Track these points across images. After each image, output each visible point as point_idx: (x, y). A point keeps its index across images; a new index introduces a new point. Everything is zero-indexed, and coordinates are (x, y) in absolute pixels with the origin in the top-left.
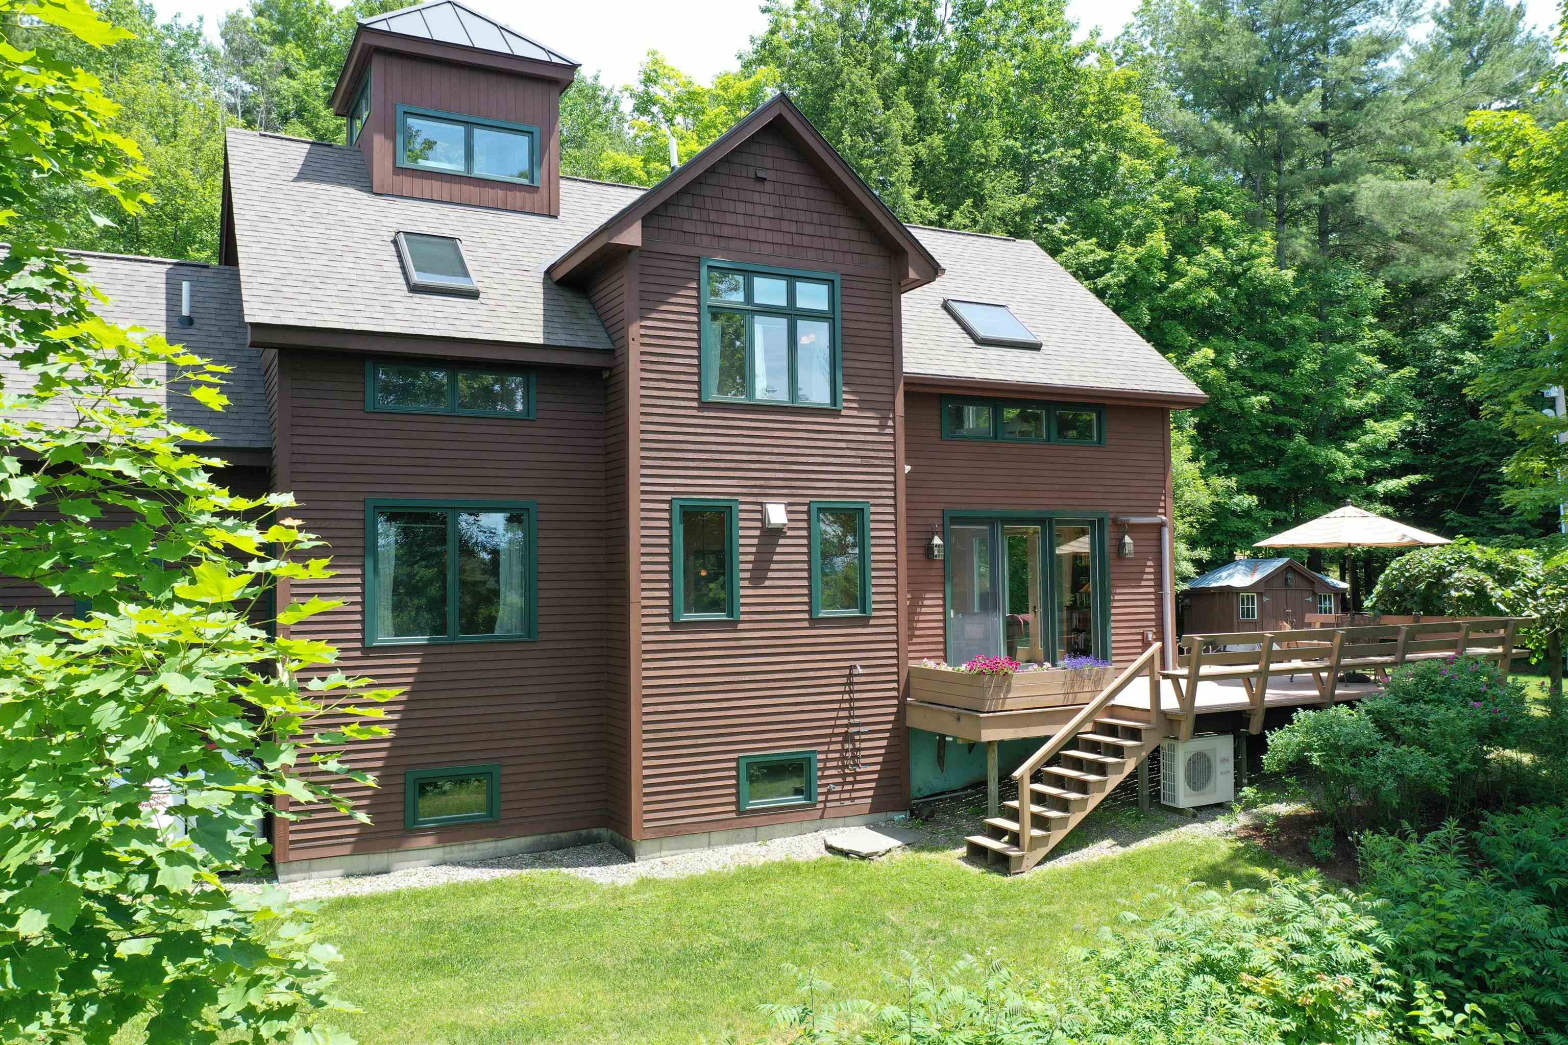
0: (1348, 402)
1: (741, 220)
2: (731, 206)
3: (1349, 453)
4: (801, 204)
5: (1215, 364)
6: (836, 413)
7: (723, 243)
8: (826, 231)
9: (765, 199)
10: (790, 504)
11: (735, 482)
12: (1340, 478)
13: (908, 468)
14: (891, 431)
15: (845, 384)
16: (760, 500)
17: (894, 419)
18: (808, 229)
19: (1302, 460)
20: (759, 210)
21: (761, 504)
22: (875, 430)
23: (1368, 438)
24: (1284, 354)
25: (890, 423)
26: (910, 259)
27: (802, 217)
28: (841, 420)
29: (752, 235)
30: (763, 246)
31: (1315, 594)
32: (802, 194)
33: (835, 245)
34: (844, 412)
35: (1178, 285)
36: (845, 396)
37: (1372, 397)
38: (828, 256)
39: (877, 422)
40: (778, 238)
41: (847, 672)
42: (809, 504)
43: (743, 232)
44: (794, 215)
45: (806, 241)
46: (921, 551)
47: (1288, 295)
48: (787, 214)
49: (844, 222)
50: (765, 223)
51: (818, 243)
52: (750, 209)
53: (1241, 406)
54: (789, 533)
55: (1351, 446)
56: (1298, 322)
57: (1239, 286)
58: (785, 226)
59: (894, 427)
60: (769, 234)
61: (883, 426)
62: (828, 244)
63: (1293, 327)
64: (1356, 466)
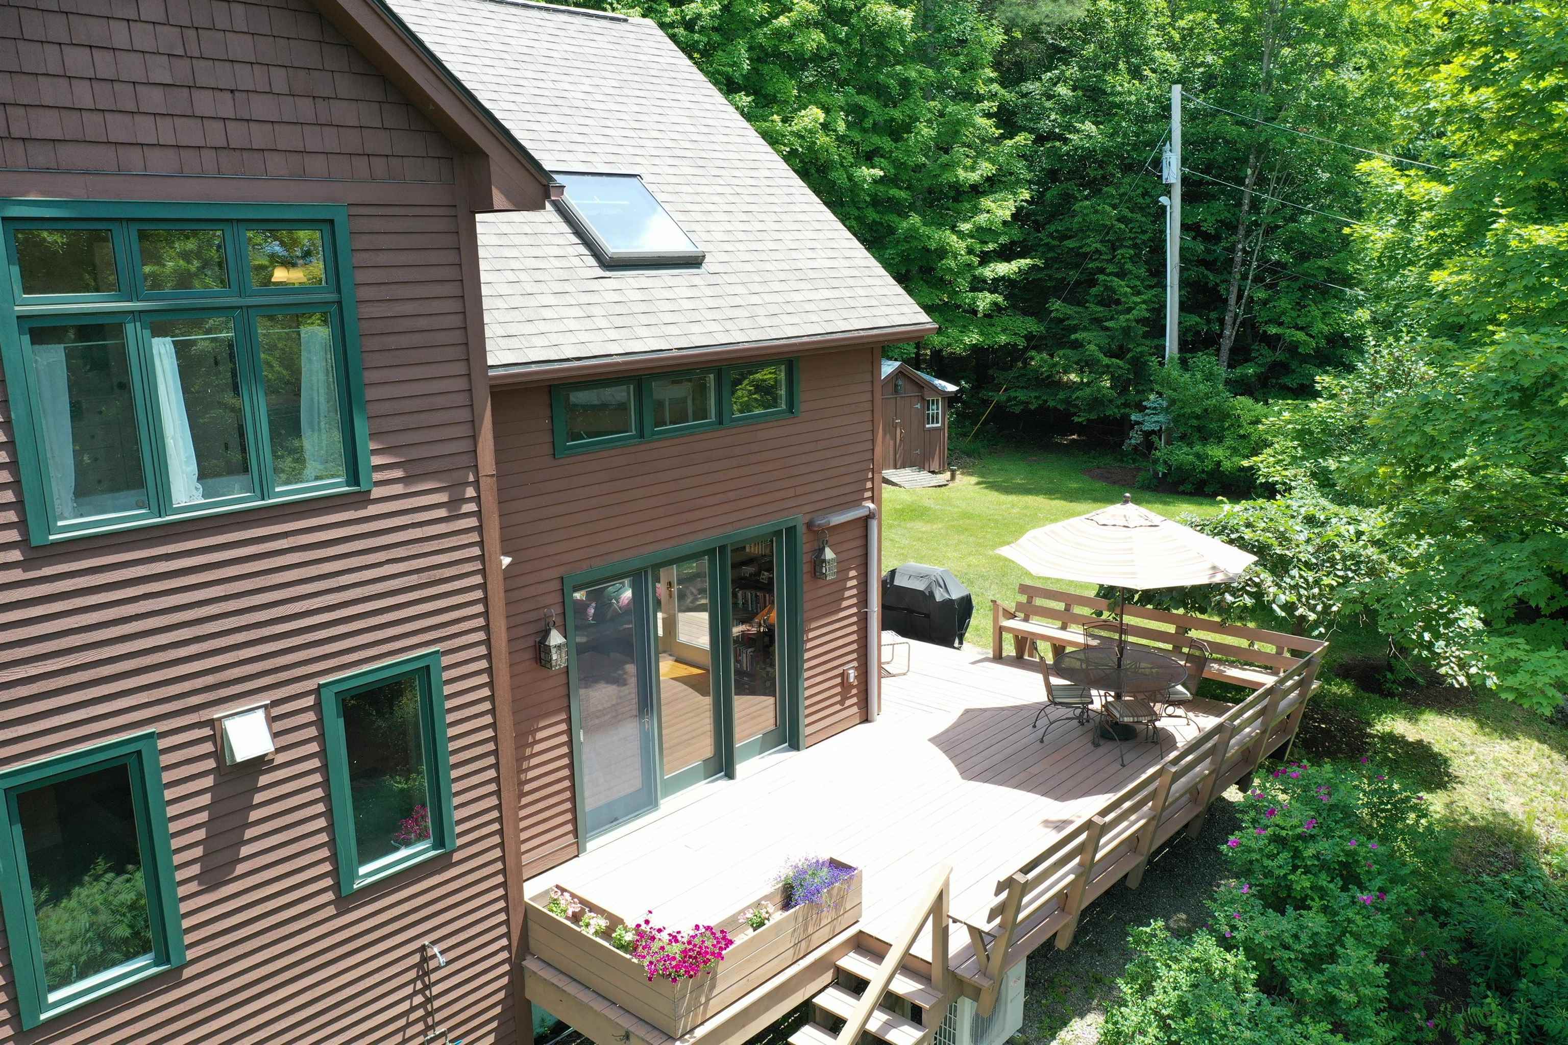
0: (961, 174)
1: (83, 95)
2: (51, 59)
3: (961, 235)
4: (240, 47)
5: (825, 126)
6: (362, 499)
7: (41, 156)
8: (305, 109)
9: (143, 38)
10: (275, 703)
11: (143, 698)
12: (953, 264)
13: (506, 561)
14: (472, 507)
15: (373, 436)
16: (205, 715)
17: (476, 484)
18: (261, 107)
19: (915, 243)
20: (132, 67)
21: (211, 723)
22: (442, 513)
23: (982, 219)
24: (897, 114)
25: (470, 492)
26: (493, 168)
27: (245, 78)
28: (372, 510)
29: (118, 128)
30: (154, 156)
31: (923, 399)
32: (241, 25)
33: (330, 140)
34: (377, 493)
35: (783, 21)
36: (376, 460)
37: (986, 168)
38: (316, 165)
39: (443, 497)
40: (190, 133)
41: (417, 958)
42: (318, 691)
43: (93, 125)
44: (224, 76)
45: (259, 136)
46: (529, 655)
47: (903, 42)
48: (205, 74)
49: (345, 85)
50: (154, 99)
51: (288, 138)
52: (104, 64)
53: (850, 178)
54: (280, 759)
55: (965, 227)
56: (914, 74)
57: (852, 27)
58: (204, 103)
59: (478, 499)
60: (165, 124)
61: (455, 502)
62: (313, 140)
63: (907, 80)
64: (970, 251)
